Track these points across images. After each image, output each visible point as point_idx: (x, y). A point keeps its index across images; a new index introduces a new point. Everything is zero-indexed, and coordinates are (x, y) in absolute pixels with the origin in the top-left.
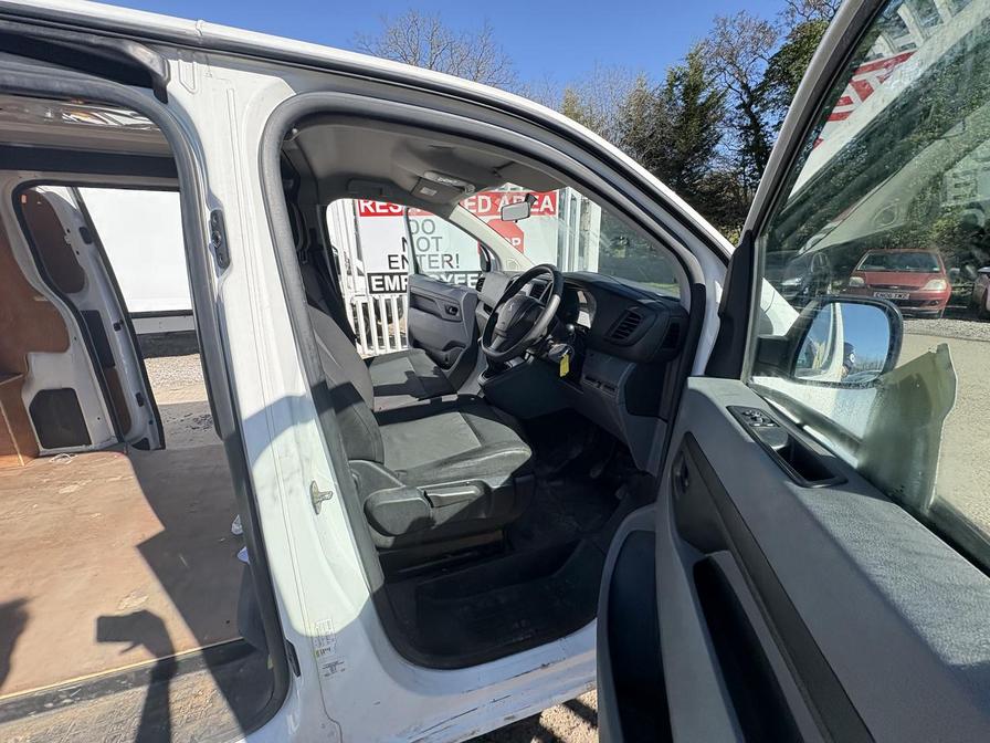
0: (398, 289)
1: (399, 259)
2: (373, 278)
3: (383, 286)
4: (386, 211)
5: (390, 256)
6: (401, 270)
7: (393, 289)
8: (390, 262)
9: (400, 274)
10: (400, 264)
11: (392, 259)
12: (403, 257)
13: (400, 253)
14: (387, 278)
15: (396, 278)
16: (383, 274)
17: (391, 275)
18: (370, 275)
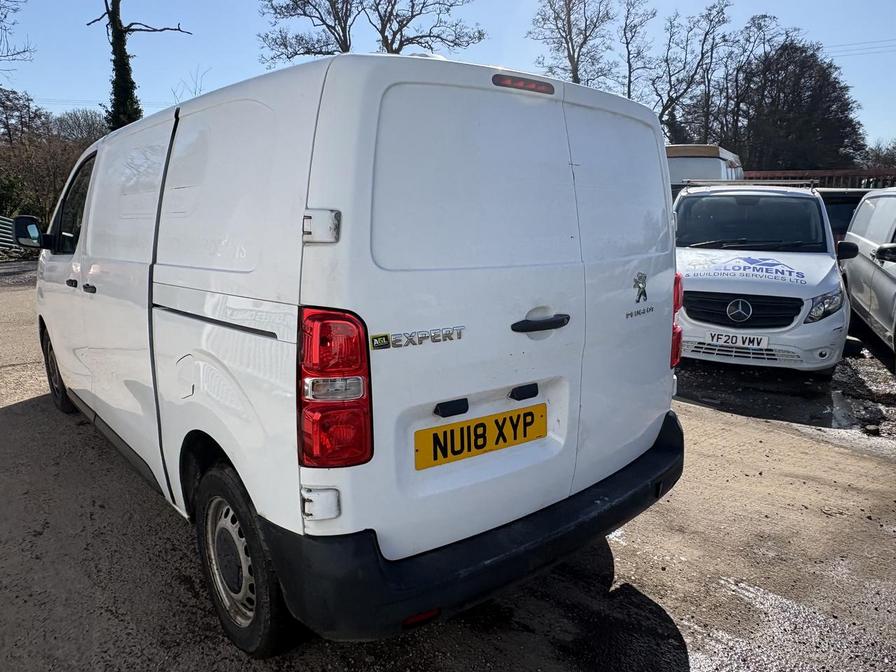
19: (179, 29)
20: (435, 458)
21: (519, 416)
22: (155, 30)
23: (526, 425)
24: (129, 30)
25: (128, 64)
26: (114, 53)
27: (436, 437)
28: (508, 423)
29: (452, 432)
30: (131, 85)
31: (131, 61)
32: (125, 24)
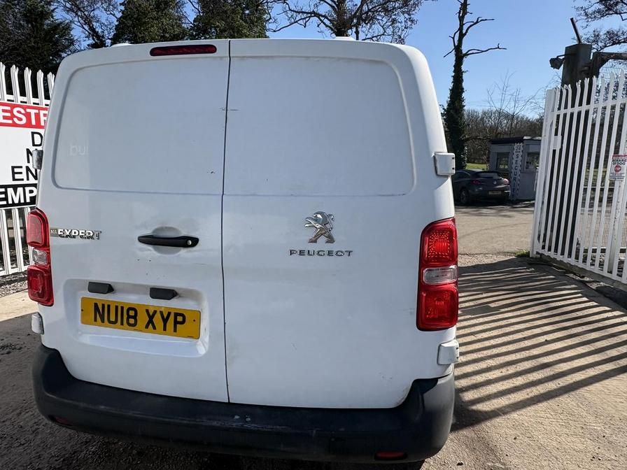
0: (22, 201)
1: (24, 170)
3: (6, 199)
4: (10, 122)
5: (13, 168)
6: (25, 182)
7: (16, 201)
8: (14, 173)
9: (24, 186)
10: (24, 176)
11: (16, 170)
12: (28, 169)
13: (25, 164)
14: (10, 191)
15: (20, 190)
16: (6, 187)
17: (15, 187)
19: (498, 48)
20: (95, 320)
21: (169, 314)
22: (483, 51)
23: (176, 323)
24: (466, 54)
25: (462, 77)
26: (454, 72)
27: (96, 305)
28: (158, 316)
29: (109, 306)
30: (462, 90)
31: (464, 75)
32: (464, 52)
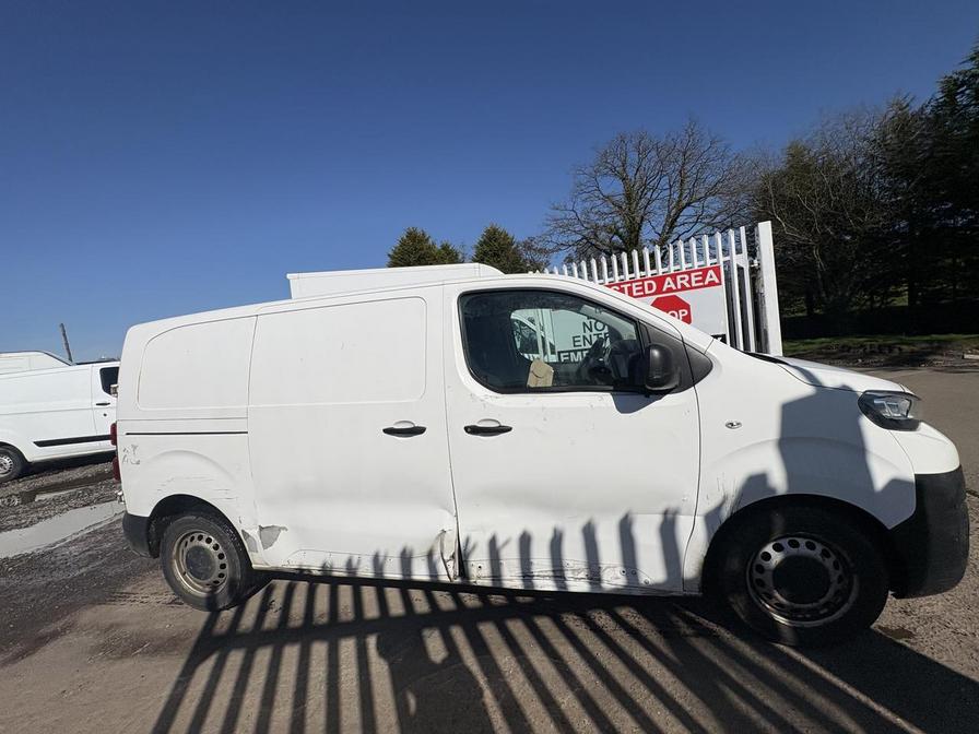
1: (581, 338)
2: (562, 355)
5: (574, 337)
6: (583, 347)
8: (574, 342)
9: (582, 350)
10: (581, 343)
11: (576, 339)
12: (584, 337)
13: (582, 334)
14: (572, 354)
15: (579, 353)
16: (569, 352)
17: (575, 352)
18: (559, 353)
